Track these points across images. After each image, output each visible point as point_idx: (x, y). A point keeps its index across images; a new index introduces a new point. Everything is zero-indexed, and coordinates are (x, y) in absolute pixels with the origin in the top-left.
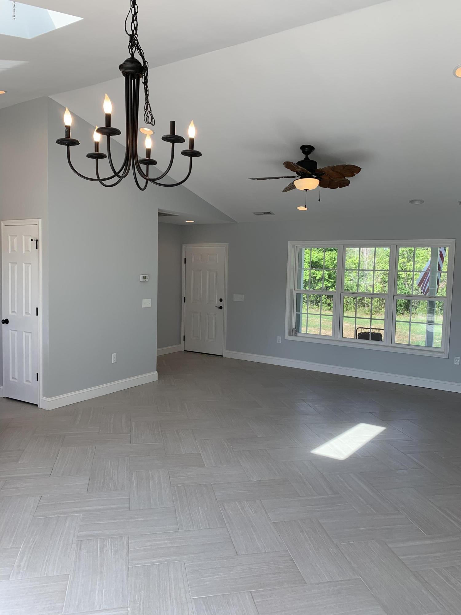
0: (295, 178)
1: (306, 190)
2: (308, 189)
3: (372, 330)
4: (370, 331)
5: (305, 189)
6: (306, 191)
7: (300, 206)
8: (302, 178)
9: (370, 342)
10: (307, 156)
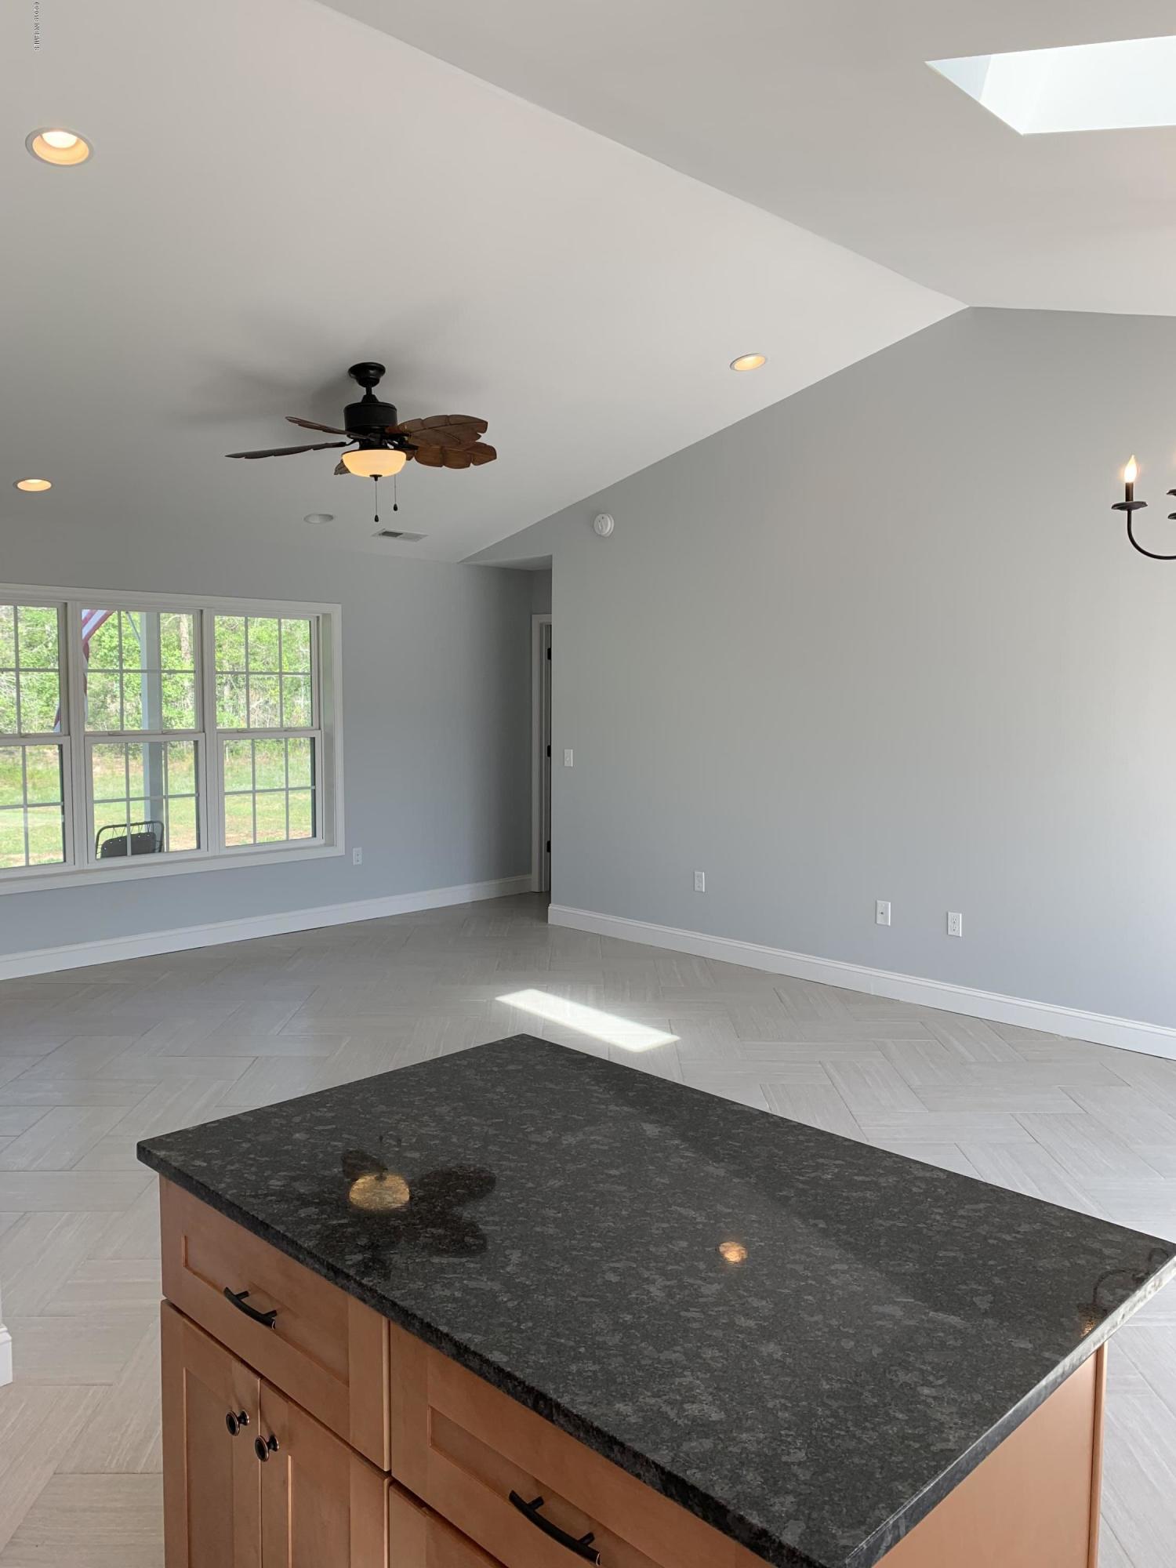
0: (346, 447)
1: (376, 477)
2: (380, 476)
3: (131, 827)
4: (129, 830)
5: (371, 476)
6: (376, 480)
7: (23, 480)
8: (362, 448)
9: (130, 860)
10: (369, 391)
